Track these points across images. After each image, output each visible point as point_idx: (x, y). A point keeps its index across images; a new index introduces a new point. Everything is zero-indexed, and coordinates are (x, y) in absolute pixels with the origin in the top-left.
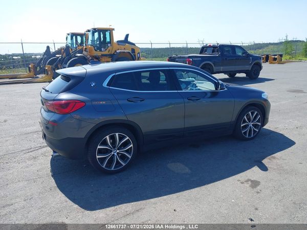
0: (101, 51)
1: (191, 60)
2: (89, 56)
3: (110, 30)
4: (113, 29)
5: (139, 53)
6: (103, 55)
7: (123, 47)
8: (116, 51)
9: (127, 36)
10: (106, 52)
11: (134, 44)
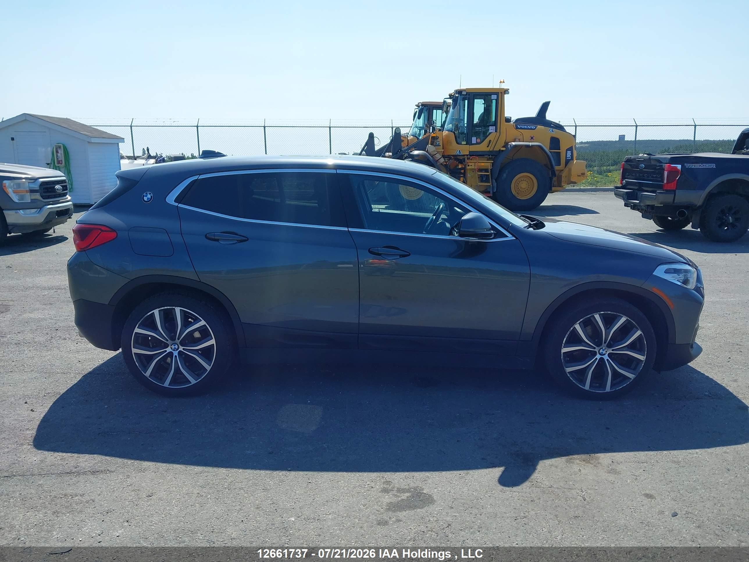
0: (469, 143)
1: (679, 167)
2: (438, 156)
3: (497, 94)
4: (506, 91)
5: (571, 149)
6: (473, 154)
7: (527, 133)
8: (506, 145)
9: (545, 106)
10: (483, 147)
11: (559, 127)
